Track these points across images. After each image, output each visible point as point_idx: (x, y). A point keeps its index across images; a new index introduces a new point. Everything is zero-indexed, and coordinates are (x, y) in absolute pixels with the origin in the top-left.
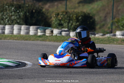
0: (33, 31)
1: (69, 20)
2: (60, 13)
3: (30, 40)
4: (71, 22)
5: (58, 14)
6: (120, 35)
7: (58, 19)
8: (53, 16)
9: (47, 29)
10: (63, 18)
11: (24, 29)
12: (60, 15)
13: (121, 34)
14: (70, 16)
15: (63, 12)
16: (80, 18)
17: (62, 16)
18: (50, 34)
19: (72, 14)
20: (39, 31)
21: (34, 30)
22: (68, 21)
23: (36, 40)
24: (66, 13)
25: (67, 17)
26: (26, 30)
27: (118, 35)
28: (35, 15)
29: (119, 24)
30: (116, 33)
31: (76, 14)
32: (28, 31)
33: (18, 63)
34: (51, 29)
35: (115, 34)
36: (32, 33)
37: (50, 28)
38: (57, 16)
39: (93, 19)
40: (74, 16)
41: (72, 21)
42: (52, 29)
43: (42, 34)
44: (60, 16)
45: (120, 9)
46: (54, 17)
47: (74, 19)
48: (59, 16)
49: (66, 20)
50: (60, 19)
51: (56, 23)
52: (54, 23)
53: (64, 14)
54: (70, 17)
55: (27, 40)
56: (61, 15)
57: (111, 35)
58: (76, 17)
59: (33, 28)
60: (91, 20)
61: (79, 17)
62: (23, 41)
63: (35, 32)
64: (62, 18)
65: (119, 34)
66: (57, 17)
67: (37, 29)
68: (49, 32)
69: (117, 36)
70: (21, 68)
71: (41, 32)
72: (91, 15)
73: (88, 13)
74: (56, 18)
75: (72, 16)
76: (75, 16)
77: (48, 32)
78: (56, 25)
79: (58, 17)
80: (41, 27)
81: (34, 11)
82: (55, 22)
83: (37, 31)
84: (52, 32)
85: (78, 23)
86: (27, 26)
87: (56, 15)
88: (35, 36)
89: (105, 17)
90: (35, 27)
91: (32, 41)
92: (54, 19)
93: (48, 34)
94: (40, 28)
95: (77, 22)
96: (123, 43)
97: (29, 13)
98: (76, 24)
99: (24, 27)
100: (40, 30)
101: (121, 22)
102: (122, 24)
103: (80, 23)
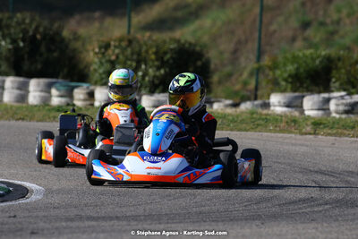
0: (38, 94)
1: (139, 63)
2: (112, 43)
3: (31, 119)
4: (143, 67)
5: (107, 46)
6: (280, 106)
7: (107, 58)
8: (93, 50)
9: (77, 87)
10: (121, 57)
11: (13, 88)
12: (112, 48)
13: (282, 101)
14: (140, 50)
15: (121, 40)
16: (168, 56)
17: (117, 51)
18: (84, 100)
19: (146, 45)
20: (54, 92)
21: (40, 89)
22: (134, 64)
23: (49, 118)
24: (130, 42)
25: (132, 54)
26: (19, 88)
27: (277, 104)
28: (43, 49)
29: (278, 72)
30: (269, 98)
31: (157, 47)
32: (22, 92)
33: (5, 186)
34: (88, 88)
35: (267, 101)
36: (35, 97)
37: (85, 85)
38: (103, 50)
39: (204, 60)
40: (150, 52)
41: (146, 65)
42: (92, 88)
43: (63, 100)
44: (114, 51)
45: (275, 31)
46: (96, 53)
47: (153, 61)
48: (110, 52)
49: (129, 63)
50: (113, 58)
51: (101, 71)
52: (95, 70)
53: (124, 44)
54: (139, 54)
55: (23, 119)
56: (115, 47)
57: (257, 106)
58: (156, 53)
59: (38, 85)
60: (199, 63)
61: (165, 53)
62: (13, 122)
63: (43, 94)
64: (117, 57)
65: (279, 102)
66: (103, 54)
67: (50, 86)
68: (82, 97)
69: (272, 108)
70: (13, 203)
71: (61, 96)
72: (198, 49)
73: (190, 44)
74: (100, 56)
75: (147, 52)
76: (154, 50)
77: (79, 95)
78: (100, 74)
79: (106, 54)
80: (60, 80)
81: (38, 36)
82: (99, 67)
83: (50, 93)
84: (91, 95)
85: (162, 71)
86: (21, 79)
87: (100, 48)
88: (47, 108)
89: (235, 51)
90: (43, 81)
91: (38, 121)
92: (96, 60)
93: (80, 100)
94: (57, 85)
95: (158, 68)
96: (293, 129)
97: (24, 40)
98: (158, 74)
99: (12, 82)
100: (58, 90)
101: (283, 69)
102: (286, 75)
103: (167, 70)
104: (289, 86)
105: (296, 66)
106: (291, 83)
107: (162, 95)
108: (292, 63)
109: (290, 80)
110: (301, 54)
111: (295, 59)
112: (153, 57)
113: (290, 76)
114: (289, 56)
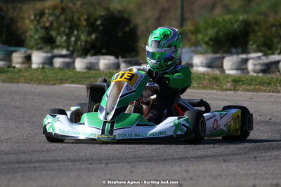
1: (71, 29)
2: (47, 11)
4: (75, 32)
5: (42, 14)
6: (202, 66)
7: (42, 24)
8: (29, 17)
9: (15, 51)
10: (55, 23)
12: (47, 15)
13: (204, 62)
15: (54, 8)
16: (99, 22)
17: (51, 18)
18: (22, 63)
19: (79, 12)
22: (67, 30)
24: (63, 10)
25: (65, 21)
27: (199, 64)
29: (200, 36)
34: (25, 52)
37: (23, 50)
38: (38, 18)
39: (131, 25)
40: (82, 19)
41: (78, 31)
42: (29, 52)
44: (48, 19)
46: (32, 21)
47: (84, 26)
48: (44, 19)
49: (62, 29)
50: (48, 24)
51: (36, 37)
52: (31, 36)
53: (57, 12)
54: (72, 20)
56: (50, 15)
58: (87, 20)
60: (127, 29)
61: (96, 20)
64: (51, 24)
65: (202, 63)
66: (38, 21)
68: (20, 60)
69: (195, 68)
72: (126, 15)
73: (119, 11)
74: (35, 23)
75: (79, 19)
76: (85, 17)
77: (17, 58)
78: (36, 40)
79: (41, 21)
82: (35, 33)
84: (28, 58)
85: (93, 36)
87: (35, 15)
92: (32, 27)
93: (18, 63)
95: (90, 34)
96: (215, 86)
98: (89, 39)
101: (204, 33)
102: (207, 39)
103: (98, 35)
104: (210, 49)
105: (216, 30)
106: (212, 46)
107: (94, 57)
108: (213, 27)
109: (211, 43)
110: (220, 19)
111: (215, 24)
112: (84, 23)
113: (211, 39)
114: (210, 21)
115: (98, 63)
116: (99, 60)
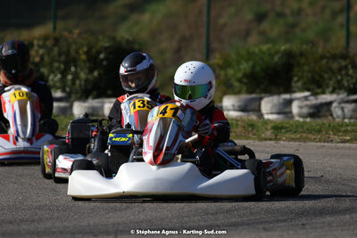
1: (67, 65)
2: (36, 42)
4: (73, 69)
6: (235, 110)
10: (46, 58)
12: (36, 48)
14: (69, 50)
15: (45, 38)
16: (102, 56)
17: (41, 51)
19: (76, 44)
22: (62, 66)
24: (57, 40)
25: (60, 54)
27: (230, 107)
29: (231, 72)
30: (221, 102)
31: (88, 45)
40: (81, 52)
41: (75, 66)
44: (37, 52)
47: (84, 61)
48: (33, 52)
49: (56, 65)
50: (37, 59)
53: (49, 43)
54: (68, 54)
56: (40, 47)
58: (87, 53)
61: (99, 52)
64: (42, 59)
65: (233, 106)
72: (137, 47)
73: (128, 41)
75: (77, 52)
76: (85, 49)
85: (96, 74)
95: (91, 71)
96: (250, 135)
98: (90, 77)
101: (236, 68)
102: (239, 75)
103: (102, 72)
104: (244, 88)
105: (251, 63)
106: (246, 84)
107: (97, 100)
108: (247, 61)
109: (245, 80)
110: (257, 50)
111: (250, 55)
112: (84, 57)
113: (245, 75)
115: (102, 108)
116: (103, 103)
